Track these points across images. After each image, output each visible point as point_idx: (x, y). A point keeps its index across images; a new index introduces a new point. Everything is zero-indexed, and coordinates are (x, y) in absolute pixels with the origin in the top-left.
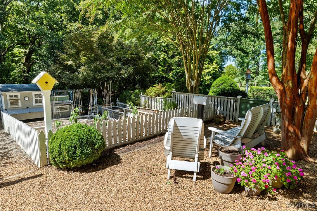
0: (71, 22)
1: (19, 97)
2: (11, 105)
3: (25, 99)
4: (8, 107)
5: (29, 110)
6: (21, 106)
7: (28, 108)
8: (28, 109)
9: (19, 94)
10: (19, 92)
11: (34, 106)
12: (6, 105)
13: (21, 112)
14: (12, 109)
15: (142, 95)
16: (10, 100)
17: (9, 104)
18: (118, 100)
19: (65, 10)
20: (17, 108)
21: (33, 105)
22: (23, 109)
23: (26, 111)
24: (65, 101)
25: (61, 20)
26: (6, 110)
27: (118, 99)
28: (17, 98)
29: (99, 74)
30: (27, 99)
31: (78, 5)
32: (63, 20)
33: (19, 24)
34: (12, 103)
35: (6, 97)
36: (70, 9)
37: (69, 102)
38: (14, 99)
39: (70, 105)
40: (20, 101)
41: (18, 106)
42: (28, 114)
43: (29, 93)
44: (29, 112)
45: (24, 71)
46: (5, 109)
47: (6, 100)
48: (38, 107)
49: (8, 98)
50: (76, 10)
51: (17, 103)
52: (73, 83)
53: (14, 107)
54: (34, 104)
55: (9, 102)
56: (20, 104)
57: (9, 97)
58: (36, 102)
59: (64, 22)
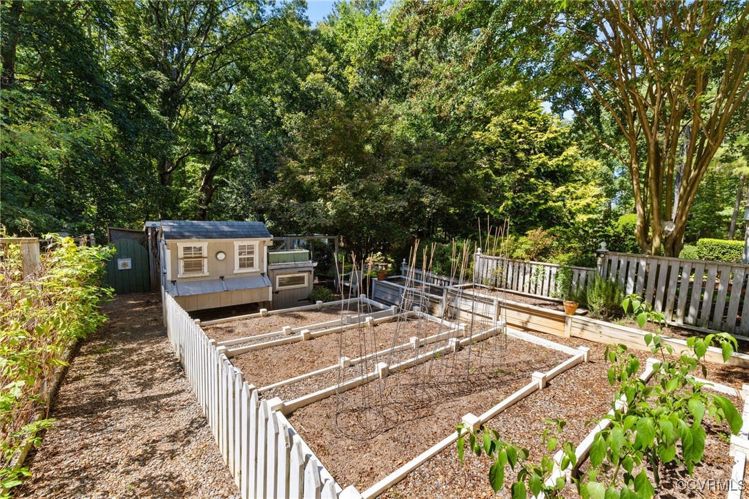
0: (289, 111)
1: (205, 253)
2: (185, 271)
3: (217, 258)
4: (179, 276)
5: (224, 285)
6: (208, 274)
7: (222, 278)
8: (223, 282)
9: (204, 244)
10: (206, 241)
11: (235, 274)
12: (175, 270)
13: (209, 289)
14: (187, 280)
15: (479, 253)
16: (185, 258)
17: (181, 269)
18: (404, 263)
19: (280, 91)
20: (199, 279)
21: (235, 272)
22: (212, 282)
23: (218, 288)
24: (300, 264)
25: (272, 108)
26: (174, 282)
27: (404, 260)
28: (201, 254)
29: (376, 204)
30: (221, 256)
31: (304, 80)
32: (276, 109)
33: (201, 114)
34: (188, 267)
35: (175, 250)
36: (288, 88)
37: (309, 265)
38: (193, 256)
39: (310, 271)
40: (205, 262)
41: (200, 275)
42: (223, 295)
43: (226, 243)
44: (226, 290)
45: (200, 201)
46: (172, 282)
47: (175, 258)
48: (243, 275)
49: (181, 254)
50: (301, 89)
51: (199, 267)
52: (315, 223)
53: (192, 276)
54: (237, 270)
55: (182, 263)
56: (205, 268)
57: (183, 253)
58: (242, 266)
59: (278, 112)
